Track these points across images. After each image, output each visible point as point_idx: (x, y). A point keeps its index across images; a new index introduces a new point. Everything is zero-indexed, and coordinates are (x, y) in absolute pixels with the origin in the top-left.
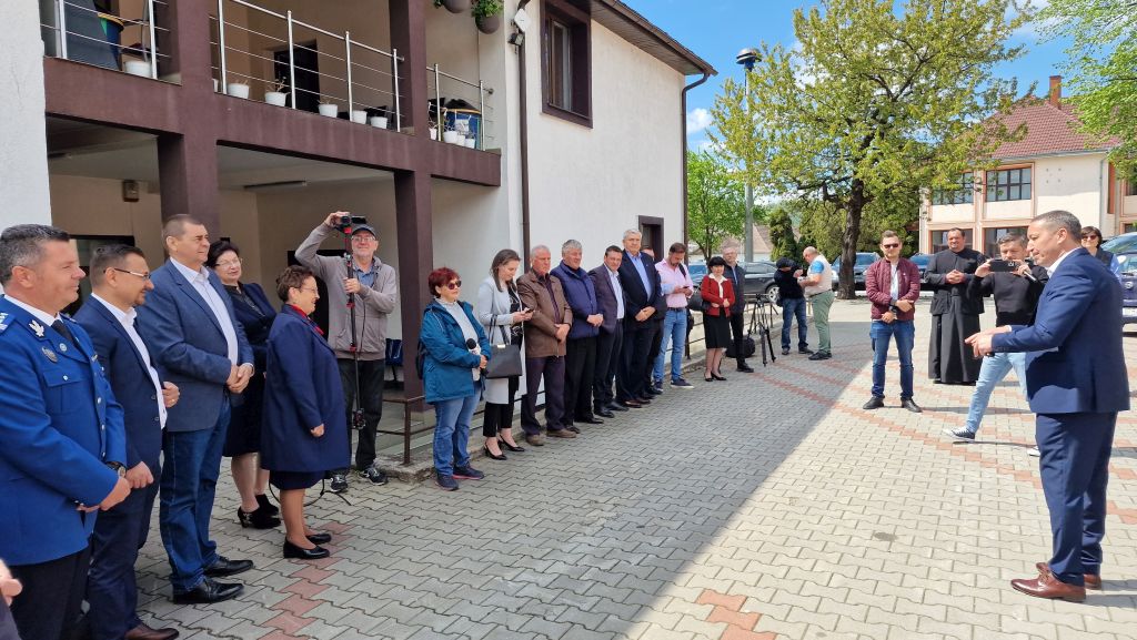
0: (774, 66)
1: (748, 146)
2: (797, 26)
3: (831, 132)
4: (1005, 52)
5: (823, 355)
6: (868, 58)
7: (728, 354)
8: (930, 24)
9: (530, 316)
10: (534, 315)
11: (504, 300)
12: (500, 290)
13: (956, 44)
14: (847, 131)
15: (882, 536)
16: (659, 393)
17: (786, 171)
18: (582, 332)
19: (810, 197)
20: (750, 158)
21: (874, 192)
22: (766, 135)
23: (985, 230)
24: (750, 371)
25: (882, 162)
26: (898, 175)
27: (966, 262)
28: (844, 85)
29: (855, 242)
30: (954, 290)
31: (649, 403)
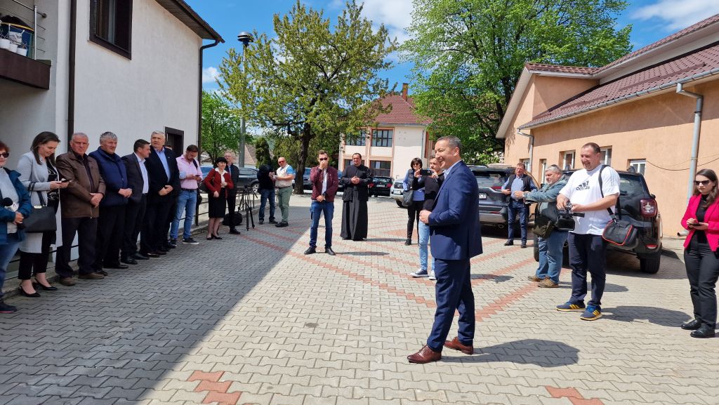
0: (261, 46)
1: (243, 94)
2: (275, 24)
3: (293, 93)
4: (384, 64)
5: (284, 224)
6: (315, 52)
7: (224, 223)
8: (348, 40)
9: (66, 184)
10: (70, 184)
11: (43, 170)
12: (39, 162)
13: (361, 54)
14: (302, 94)
15: (310, 325)
16: (174, 247)
17: (266, 114)
18: (113, 201)
19: (280, 131)
20: (244, 103)
21: (316, 133)
22: (255, 89)
23: (371, 160)
24: (238, 233)
25: (321, 115)
26: (329, 124)
27: (361, 172)
28: (301, 66)
29: (305, 160)
30: (355, 187)
31: (165, 254)
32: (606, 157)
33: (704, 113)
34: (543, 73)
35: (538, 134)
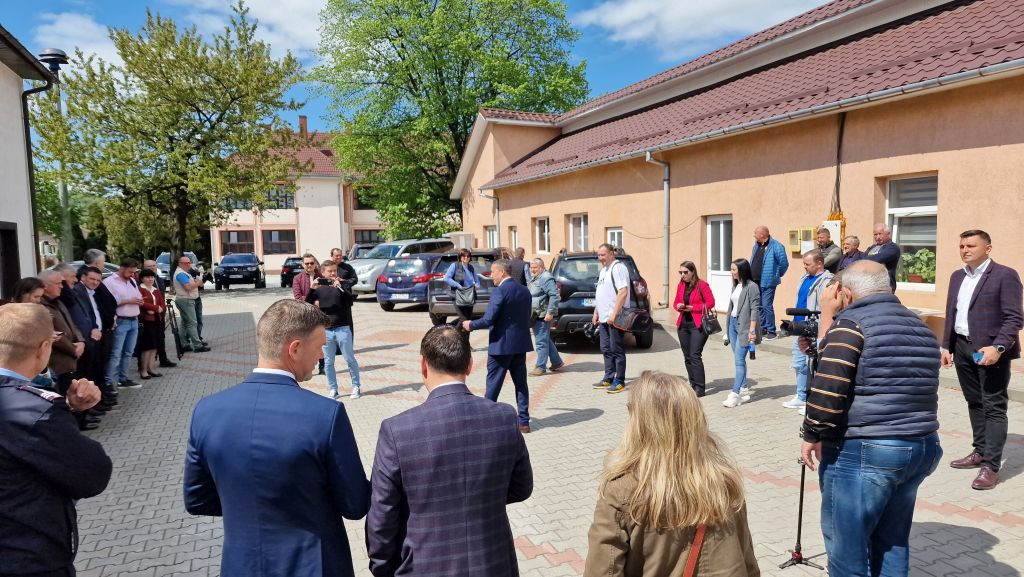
23: (263, 232)
32: (582, 223)
33: (672, 181)
34: (501, 121)
35: (504, 195)
